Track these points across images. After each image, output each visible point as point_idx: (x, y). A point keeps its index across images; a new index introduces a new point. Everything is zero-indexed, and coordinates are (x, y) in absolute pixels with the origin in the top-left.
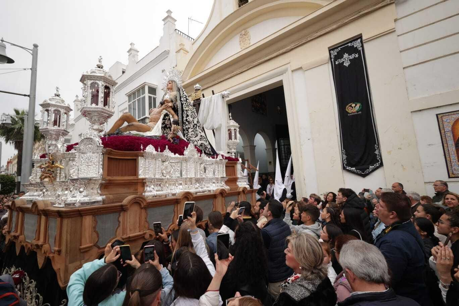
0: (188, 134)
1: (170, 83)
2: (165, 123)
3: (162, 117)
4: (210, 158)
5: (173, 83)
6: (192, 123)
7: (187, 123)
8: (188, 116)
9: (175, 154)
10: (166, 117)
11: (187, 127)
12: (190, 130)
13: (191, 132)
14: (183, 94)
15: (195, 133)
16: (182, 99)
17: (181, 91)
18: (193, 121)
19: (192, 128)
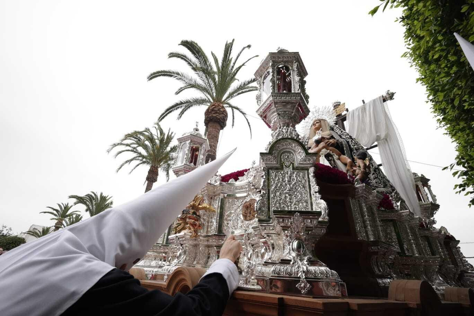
1: (317, 123)
5: (322, 122)
12: (372, 177)
13: (374, 179)
14: (341, 132)
15: (381, 182)
16: (343, 137)
17: (336, 130)
18: (372, 163)
19: (373, 174)
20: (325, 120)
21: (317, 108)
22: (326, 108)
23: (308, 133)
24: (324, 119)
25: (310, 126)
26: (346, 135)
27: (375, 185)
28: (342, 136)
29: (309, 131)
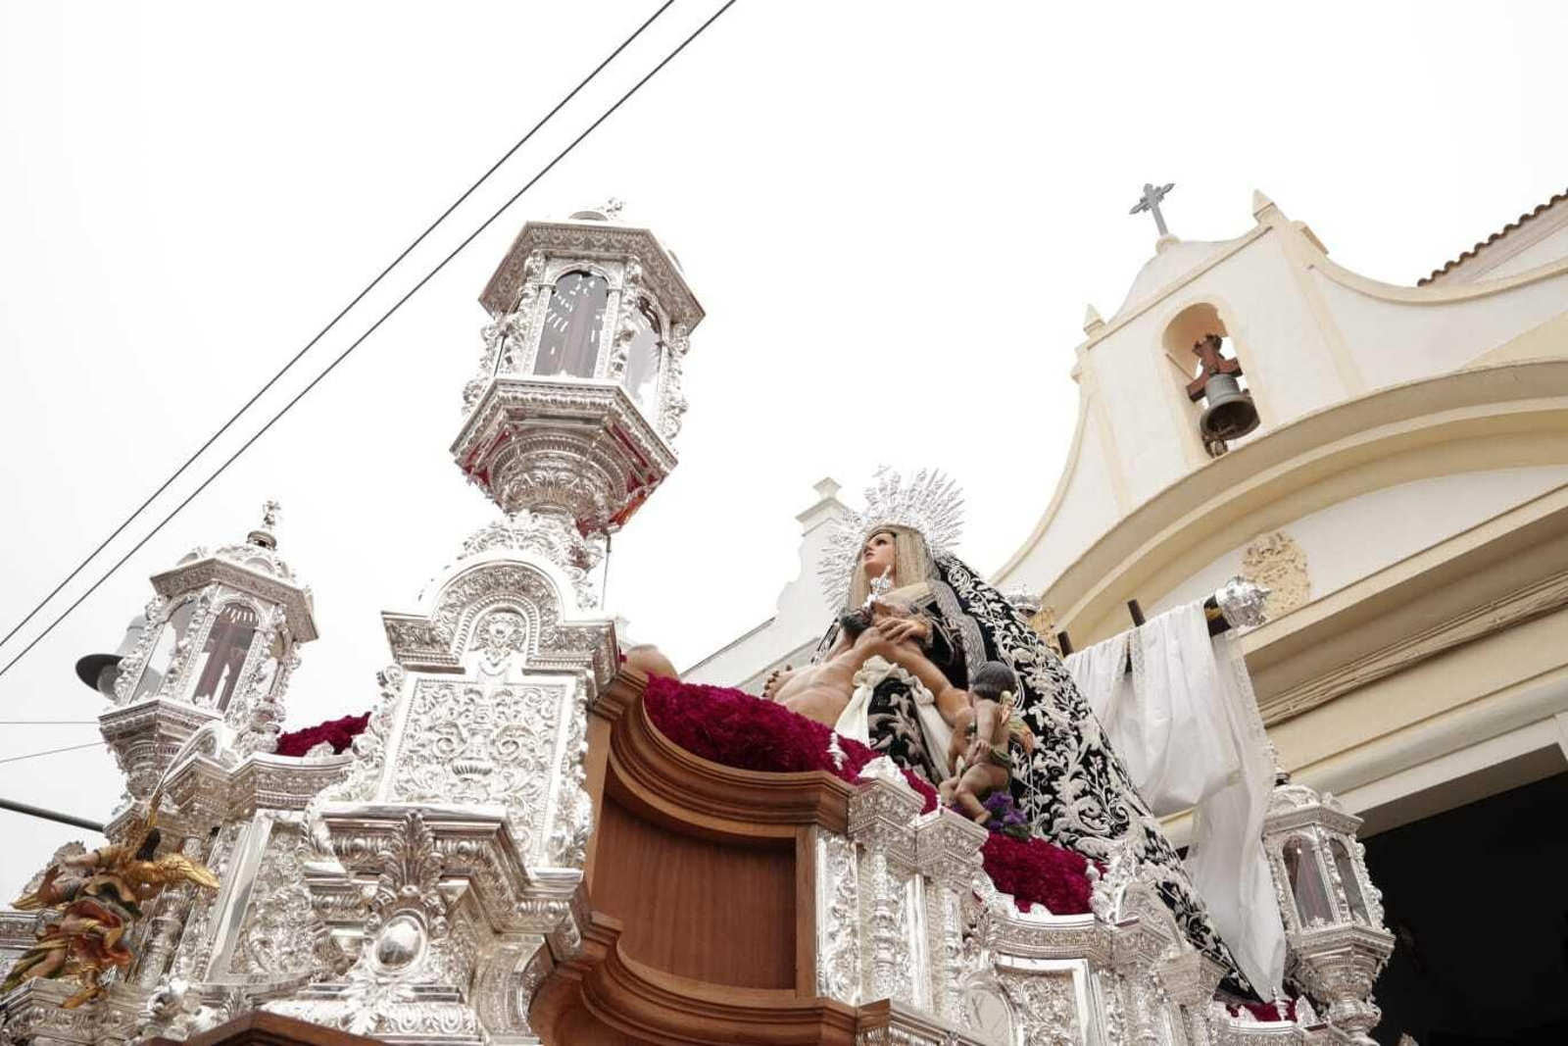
0: (1057, 814)
1: (880, 542)
2: (893, 731)
3: (864, 694)
4: (1242, 1011)
5: (902, 538)
6: (1072, 741)
7: (1037, 741)
8: (1040, 698)
9: (1024, 905)
10: (895, 698)
11: (1038, 763)
12: (1067, 787)
13: (1076, 798)
14: (975, 588)
15: (1103, 810)
16: (978, 608)
17: (958, 576)
18: (1076, 728)
19: (1077, 775)
20: (914, 532)
21: (888, 477)
22: (923, 479)
23: (845, 590)
24: (913, 525)
25: (856, 555)
26: (989, 601)
27: (1077, 824)
28: (972, 603)
29: (849, 579)
